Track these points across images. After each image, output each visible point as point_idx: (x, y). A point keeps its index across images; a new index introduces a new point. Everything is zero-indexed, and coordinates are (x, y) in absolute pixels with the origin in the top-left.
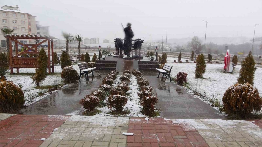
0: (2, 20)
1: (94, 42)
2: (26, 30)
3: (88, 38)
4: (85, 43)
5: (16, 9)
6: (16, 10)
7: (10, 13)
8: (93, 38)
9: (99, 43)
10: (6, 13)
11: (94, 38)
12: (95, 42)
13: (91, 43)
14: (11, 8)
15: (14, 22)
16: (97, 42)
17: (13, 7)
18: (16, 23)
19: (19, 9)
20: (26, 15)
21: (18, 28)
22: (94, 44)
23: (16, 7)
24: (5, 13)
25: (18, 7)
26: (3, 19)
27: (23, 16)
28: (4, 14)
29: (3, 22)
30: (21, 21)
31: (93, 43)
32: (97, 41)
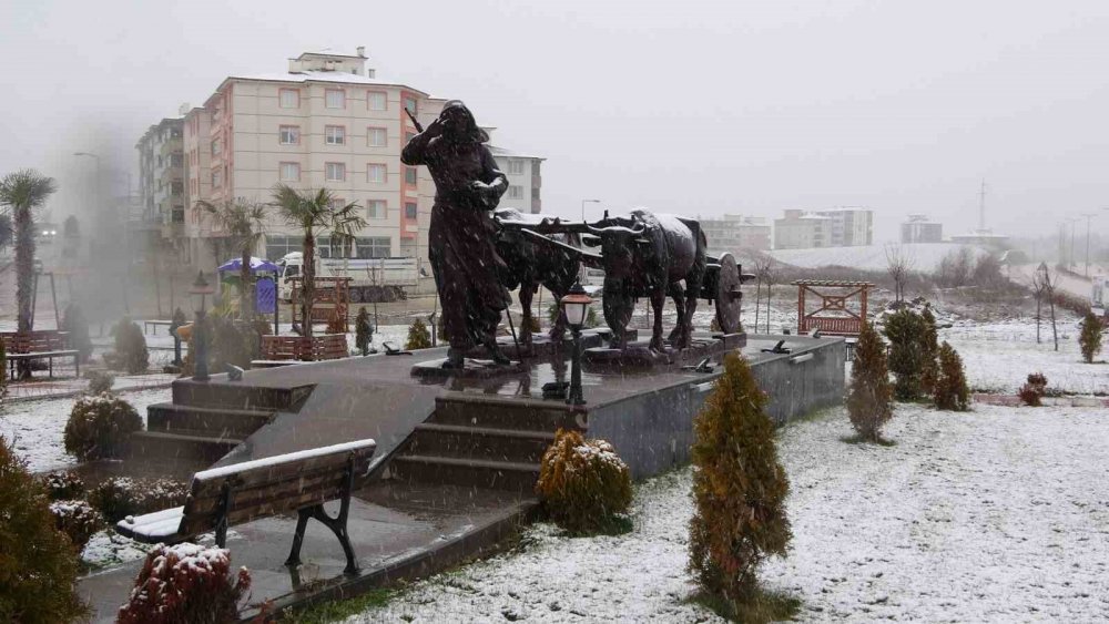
0: (277, 130)
1: (837, 236)
2: (389, 177)
3: (799, 213)
4: (780, 247)
5: (355, 65)
6: (354, 72)
7: (317, 92)
8: (832, 214)
9: (869, 242)
10: (298, 90)
11: (838, 214)
12: (847, 239)
13: (817, 245)
14: (329, 66)
15: (330, 140)
16: (859, 236)
17: (339, 59)
18: (339, 140)
19: (367, 65)
20: (395, 97)
21: (348, 168)
22: (835, 250)
23: (355, 54)
24: (295, 94)
25: (362, 57)
26: (282, 126)
27: (377, 100)
28: (289, 99)
29: (284, 137)
30: (364, 132)
31: (834, 243)
32: (855, 229)
